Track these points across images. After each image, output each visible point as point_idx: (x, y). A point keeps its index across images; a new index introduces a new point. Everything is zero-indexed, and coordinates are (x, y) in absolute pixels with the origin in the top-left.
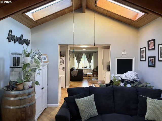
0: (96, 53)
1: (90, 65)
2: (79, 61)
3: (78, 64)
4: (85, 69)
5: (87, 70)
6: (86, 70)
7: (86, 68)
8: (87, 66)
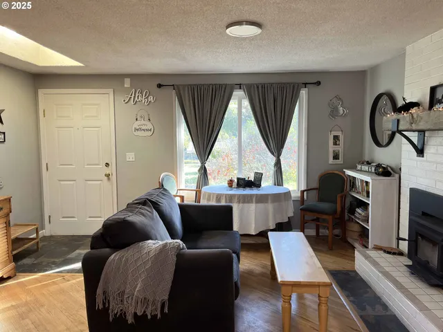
0: (318, 83)
1: (278, 164)
2: (205, 142)
3: (203, 163)
4: (245, 200)
5: (261, 206)
6: (252, 207)
7: (254, 191)
8: (259, 177)
